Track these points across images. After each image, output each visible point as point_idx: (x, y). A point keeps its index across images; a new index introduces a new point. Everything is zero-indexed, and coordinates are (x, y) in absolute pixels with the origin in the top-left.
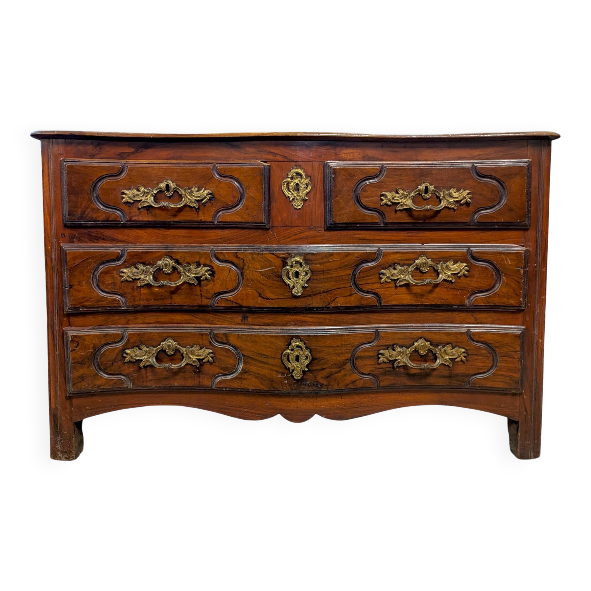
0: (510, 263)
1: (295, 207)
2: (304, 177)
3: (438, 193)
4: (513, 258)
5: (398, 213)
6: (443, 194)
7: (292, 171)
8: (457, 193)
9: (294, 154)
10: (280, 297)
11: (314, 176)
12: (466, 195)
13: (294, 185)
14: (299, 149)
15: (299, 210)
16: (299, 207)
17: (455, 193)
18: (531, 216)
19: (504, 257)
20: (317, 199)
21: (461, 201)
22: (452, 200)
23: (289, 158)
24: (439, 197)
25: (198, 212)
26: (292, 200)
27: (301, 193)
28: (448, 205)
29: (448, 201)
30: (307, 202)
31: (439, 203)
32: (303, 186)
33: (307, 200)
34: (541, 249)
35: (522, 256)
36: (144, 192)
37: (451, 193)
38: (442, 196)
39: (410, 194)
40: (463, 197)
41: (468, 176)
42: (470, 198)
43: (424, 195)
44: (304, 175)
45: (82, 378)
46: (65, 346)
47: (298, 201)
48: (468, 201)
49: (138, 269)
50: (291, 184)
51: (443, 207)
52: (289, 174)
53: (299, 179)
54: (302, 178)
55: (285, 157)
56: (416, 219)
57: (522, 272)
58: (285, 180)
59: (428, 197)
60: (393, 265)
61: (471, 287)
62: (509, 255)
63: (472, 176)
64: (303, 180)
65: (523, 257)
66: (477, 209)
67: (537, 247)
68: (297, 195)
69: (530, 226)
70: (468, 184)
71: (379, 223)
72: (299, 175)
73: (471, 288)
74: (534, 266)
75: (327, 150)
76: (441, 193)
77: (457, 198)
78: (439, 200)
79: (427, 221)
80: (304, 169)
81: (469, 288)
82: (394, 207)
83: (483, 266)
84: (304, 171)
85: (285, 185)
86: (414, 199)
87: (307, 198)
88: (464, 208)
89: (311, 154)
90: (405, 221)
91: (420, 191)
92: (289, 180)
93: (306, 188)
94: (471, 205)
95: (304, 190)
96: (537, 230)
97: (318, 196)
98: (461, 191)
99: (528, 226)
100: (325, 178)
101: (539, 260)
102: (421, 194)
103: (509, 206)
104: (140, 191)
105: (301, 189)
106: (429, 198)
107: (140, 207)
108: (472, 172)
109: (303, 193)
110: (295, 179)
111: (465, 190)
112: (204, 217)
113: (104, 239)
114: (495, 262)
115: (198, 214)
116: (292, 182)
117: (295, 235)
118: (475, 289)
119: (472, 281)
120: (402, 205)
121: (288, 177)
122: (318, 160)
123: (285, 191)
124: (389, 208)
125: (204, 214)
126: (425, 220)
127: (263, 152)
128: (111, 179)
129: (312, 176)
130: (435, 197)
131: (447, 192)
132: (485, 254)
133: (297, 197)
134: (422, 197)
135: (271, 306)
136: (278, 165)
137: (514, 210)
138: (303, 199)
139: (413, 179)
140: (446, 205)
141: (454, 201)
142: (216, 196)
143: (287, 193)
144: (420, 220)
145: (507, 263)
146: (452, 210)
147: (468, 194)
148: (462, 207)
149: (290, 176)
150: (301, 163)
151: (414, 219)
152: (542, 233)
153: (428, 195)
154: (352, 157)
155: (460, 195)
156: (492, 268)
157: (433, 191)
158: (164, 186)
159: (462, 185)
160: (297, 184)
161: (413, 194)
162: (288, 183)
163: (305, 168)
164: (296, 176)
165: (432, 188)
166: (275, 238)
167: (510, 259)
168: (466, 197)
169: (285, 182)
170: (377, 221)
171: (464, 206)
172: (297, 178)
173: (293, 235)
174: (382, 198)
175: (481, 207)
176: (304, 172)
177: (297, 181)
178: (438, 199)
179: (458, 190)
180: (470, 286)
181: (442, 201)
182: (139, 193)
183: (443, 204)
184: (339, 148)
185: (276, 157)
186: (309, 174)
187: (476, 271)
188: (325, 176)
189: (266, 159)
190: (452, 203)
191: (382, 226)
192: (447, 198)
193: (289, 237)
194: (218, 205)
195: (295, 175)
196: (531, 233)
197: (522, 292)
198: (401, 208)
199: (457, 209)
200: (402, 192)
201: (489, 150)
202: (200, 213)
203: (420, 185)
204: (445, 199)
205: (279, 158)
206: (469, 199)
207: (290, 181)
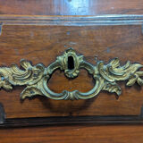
3: (90, 67)
5: (27, 103)
8: (121, 69)
21: (127, 81)
22: (112, 80)
24: (92, 75)
29: (106, 81)
38: (97, 72)
42: (140, 77)
56: (57, 112)
76: (96, 69)
77: (121, 76)
79: (75, 114)
82: (16, 93)
86: (49, 79)
88: (132, 92)
90: (38, 115)
98: (128, 64)
106: (75, 77)
120: (30, 89)
126: (71, 113)
130: (86, 74)
131: (105, 67)
144: (62, 112)
146: (113, 96)
148: (129, 91)
151: (53, 112)
157: (81, 64)
159: (128, 55)
161: (48, 71)
165: (78, 60)
171: (132, 88)
179: (122, 63)
183: (99, 86)
192: (104, 77)
198: (30, 95)
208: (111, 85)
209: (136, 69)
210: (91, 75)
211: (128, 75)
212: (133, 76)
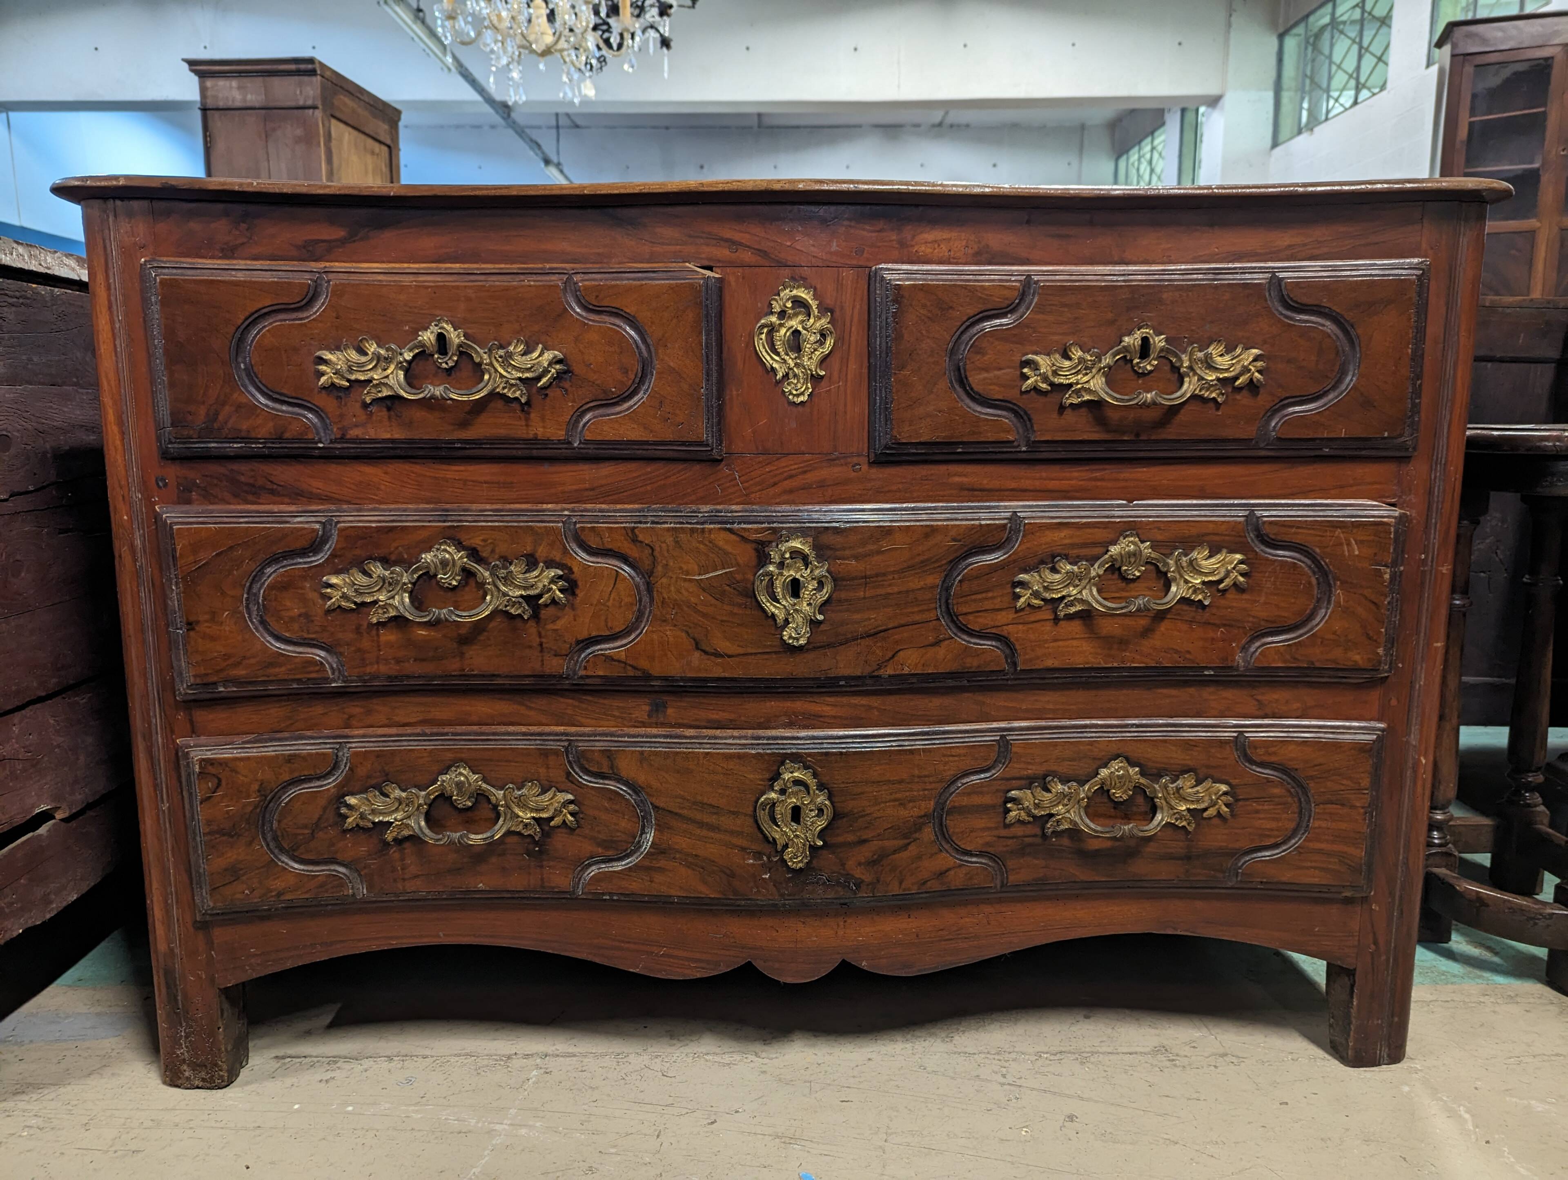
0: (1357, 553)
1: (791, 397)
2: (816, 311)
3: (1176, 356)
4: (1365, 538)
5: (1068, 412)
6: (1190, 360)
7: (782, 295)
8: (1227, 357)
9: (789, 244)
10: (750, 650)
11: (842, 308)
12: (1250, 364)
13: (788, 334)
14: (800, 229)
15: (800, 408)
16: (801, 399)
17: (1221, 355)
18: (1419, 421)
19: (1342, 535)
20: (849, 377)
21: (1236, 378)
22: (1211, 377)
23: (773, 256)
24: (1178, 369)
25: (529, 413)
26: (783, 376)
27: (806, 359)
28: (1200, 391)
29: (1201, 378)
30: (824, 383)
31: (1178, 385)
32: (813, 339)
33: (822, 377)
34: (1441, 513)
35: (1390, 533)
36: (378, 357)
37: (1211, 358)
38: (1186, 364)
39: (1100, 361)
40: (1243, 366)
41: (1258, 307)
42: (1259, 372)
43: (1138, 363)
44: (814, 304)
45: (234, 873)
46: (185, 788)
47: (798, 381)
48: (1255, 380)
49: (370, 576)
50: (778, 331)
51: (1188, 395)
52: (773, 302)
53: (800, 318)
54: (809, 316)
55: (763, 253)
56: (1115, 431)
57: (1387, 576)
58: (763, 321)
59: (1149, 368)
60: (1050, 561)
61: (1251, 619)
62: (1355, 531)
63: (1268, 307)
64: (812, 321)
65: (1392, 536)
66: (1278, 401)
67: (1429, 508)
68: (796, 365)
69: (1415, 449)
70: (1257, 329)
71: (1015, 444)
72: (800, 307)
73: (1253, 622)
74: (1420, 559)
75: (878, 231)
76: (1185, 358)
77: (1227, 370)
78: (1177, 375)
79: (1144, 437)
80: (815, 289)
81: (1248, 622)
82: (1054, 398)
83: (1287, 562)
84: (814, 295)
85: (763, 336)
86: (1110, 375)
87: (823, 373)
88: (1244, 399)
89: (835, 244)
90: (1086, 437)
91: (1127, 351)
92: (774, 319)
93: (821, 343)
94: (1262, 391)
95: (815, 350)
96: (1432, 459)
97: (853, 366)
98: (1239, 350)
99: (1410, 450)
100: (872, 316)
101: (1434, 544)
102: (1131, 361)
103: (1362, 394)
104: (366, 354)
105: (807, 347)
106: (1151, 372)
107: (368, 400)
108: (1270, 294)
109: (811, 358)
110: (790, 318)
111: (1247, 349)
112: (544, 427)
113: (277, 492)
114: (1318, 550)
115: (527, 419)
116: (781, 325)
117: (791, 477)
118: (1263, 623)
119: (1255, 601)
120: (1078, 392)
121: (772, 313)
122: (854, 262)
123: (763, 351)
124: (1042, 399)
125: (543, 419)
126: (1137, 435)
127: (702, 237)
128: (285, 320)
129: (837, 310)
130: (1167, 368)
131: (1200, 355)
132: (1292, 527)
133: (795, 369)
134: (1133, 367)
135: (727, 675)
136: (743, 278)
137: (1375, 404)
138: (812, 375)
139: (1110, 316)
140: (1197, 392)
141: (1218, 379)
142: (577, 369)
143: (769, 359)
144: (1124, 433)
145: (1348, 551)
146: (1212, 405)
147: (1255, 359)
148: (1238, 397)
149: (777, 309)
150: (806, 271)
151: (1108, 431)
152: (1444, 469)
153: (1149, 363)
154: (946, 254)
155: (1234, 361)
156: (1310, 567)
157: (1162, 350)
158: (433, 338)
159: (1240, 334)
160: (796, 333)
161: (1107, 360)
162: (772, 329)
163: (818, 286)
164: (792, 308)
165: (1159, 342)
166: (736, 488)
167: (1359, 543)
168: (1251, 367)
169: (763, 326)
170: (1011, 438)
171: (1245, 392)
172: (796, 315)
173: (786, 479)
174: (1025, 370)
175: (1287, 395)
176: (815, 297)
177: (794, 323)
178: (1174, 373)
179: (1229, 349)
180: (1249, 615)
181: (1187, 379)
182: (363, 359)
183: (1189, 387)
184: (910, 227)
185: (737, 254)
186: (829, 301)
187: (1267, 574)
188: (872, 309)
189: (709, 259)
190: (1212, 385)
191: (1024, 452)
192: (1199, 371)
193: (775, 484)
194: (580, 393)
195: (789, 305)
196: (1417, 470)
197: (1383, 630)
198: (1075, 401)
199: (1224, 402)
200: (1080, 353)
201: (1319, 233)
202: (533, 415)
203: (1130, 333)
204: (1195, 373)
205: (747, 256)
206: (1257, 374)
207: (778, 322)
208: (1209, 386)
209: (1251, 359)
210: (1175, 369)
211: (1238, 368)
212: (1246, 370)
